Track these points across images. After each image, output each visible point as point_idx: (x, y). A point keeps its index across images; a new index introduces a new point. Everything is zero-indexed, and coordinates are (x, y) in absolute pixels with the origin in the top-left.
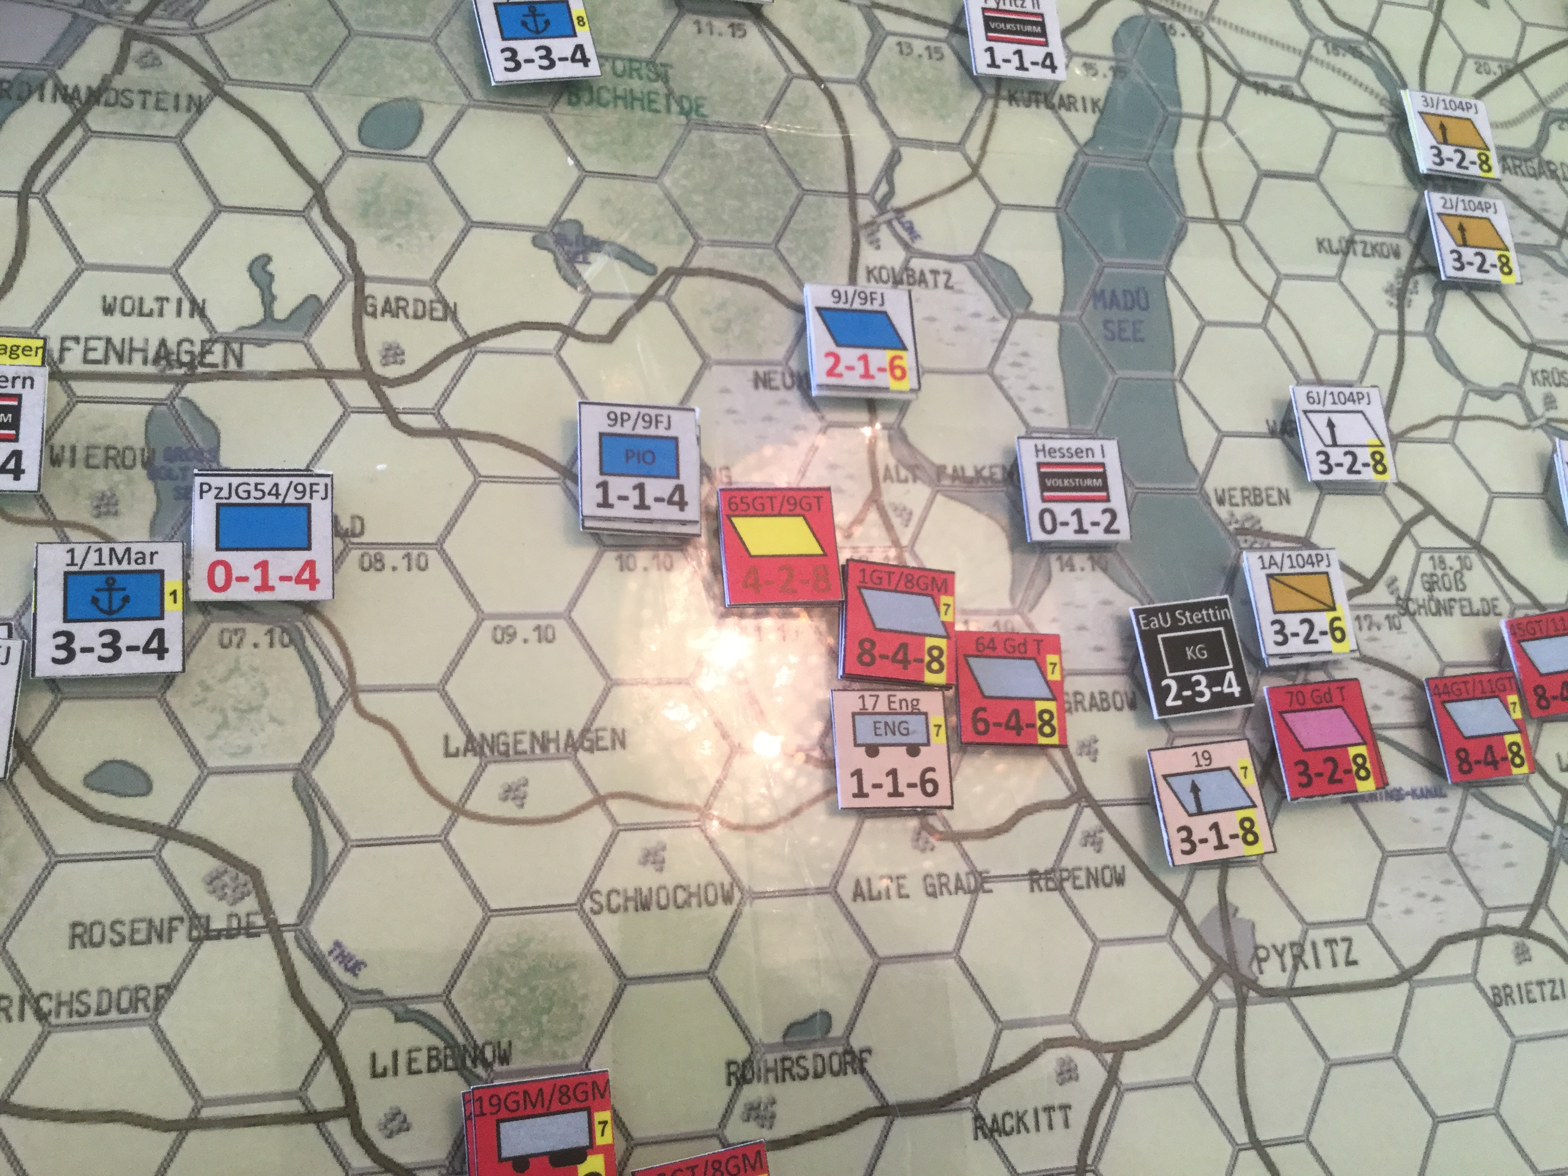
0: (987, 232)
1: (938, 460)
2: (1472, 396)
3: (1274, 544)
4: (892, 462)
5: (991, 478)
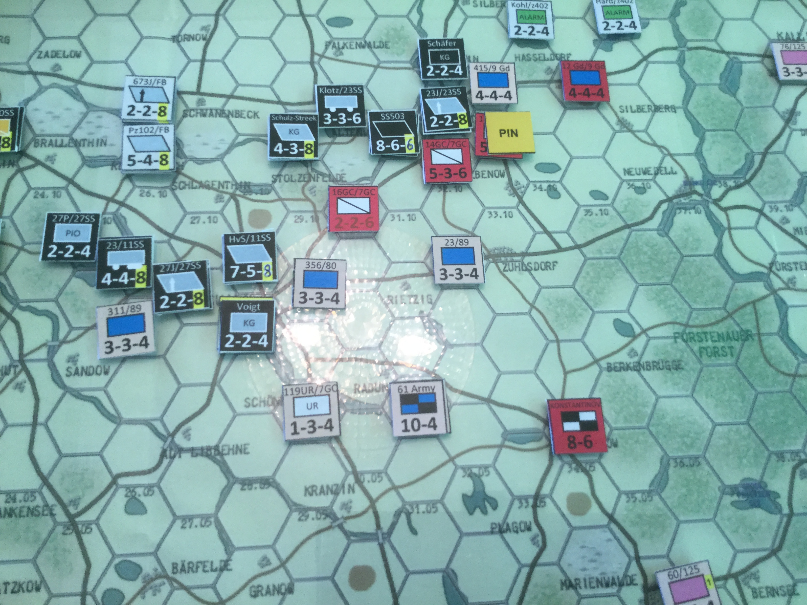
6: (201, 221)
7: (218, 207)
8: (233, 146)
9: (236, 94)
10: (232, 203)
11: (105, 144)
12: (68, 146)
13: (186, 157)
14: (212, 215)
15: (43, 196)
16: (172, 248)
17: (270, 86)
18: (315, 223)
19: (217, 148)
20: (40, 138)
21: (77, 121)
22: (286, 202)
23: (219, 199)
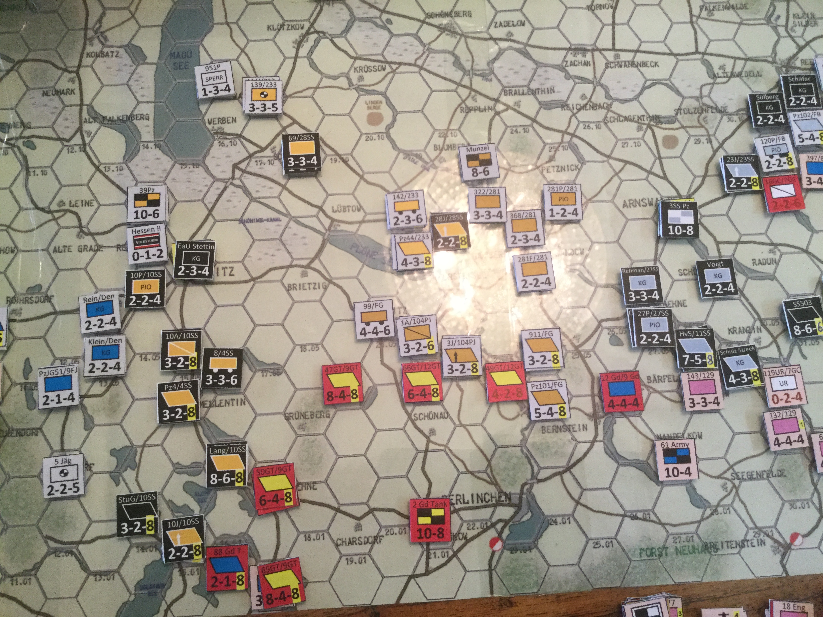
0: (134, 36)
1: (104, 115)
2: (324, 79)
3: (228, 137)
4: (87, 117)
5: (122, 120)
6: (629, 145)
7: (640, 134)
8: (644, 88)
9: (641, 49)
10: (649, 131)
11: (554, 92)
12: (527, 94)
13: (612, 98)
14: (637, 141)
15: (517, 132)
16: (611, 166)
17: (664, 42)
18: (709, 145)
19: (633, 91)
20: (507, 89)
21: (531, 75)
22: (688, 129)
23: (639, 129)
